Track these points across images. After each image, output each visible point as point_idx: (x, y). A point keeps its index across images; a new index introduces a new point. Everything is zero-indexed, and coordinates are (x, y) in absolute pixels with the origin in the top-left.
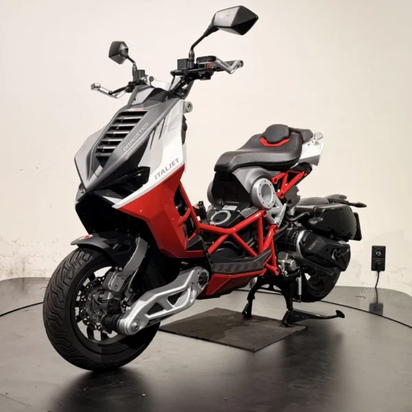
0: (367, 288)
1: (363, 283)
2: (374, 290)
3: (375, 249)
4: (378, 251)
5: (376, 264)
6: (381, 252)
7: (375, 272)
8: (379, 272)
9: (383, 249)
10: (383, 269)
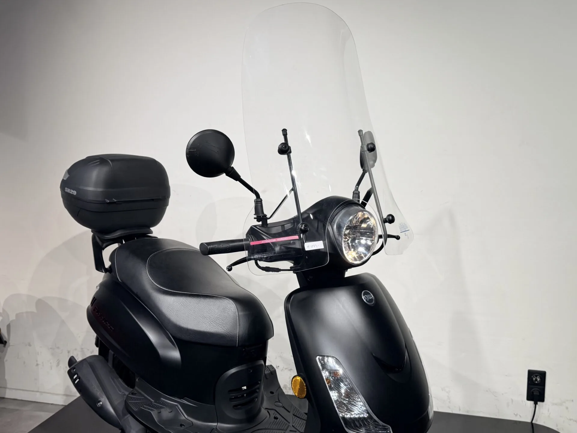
0: (520, 422)
1: (516, 415)
2: (530, 426)
3: (531, 374)
4: (536, 376)
5: (533, 393)
6: (540, 378)
7: (531, 403)
8: (536, 404)
9: (543, 375)
10: (543, 400)
